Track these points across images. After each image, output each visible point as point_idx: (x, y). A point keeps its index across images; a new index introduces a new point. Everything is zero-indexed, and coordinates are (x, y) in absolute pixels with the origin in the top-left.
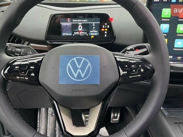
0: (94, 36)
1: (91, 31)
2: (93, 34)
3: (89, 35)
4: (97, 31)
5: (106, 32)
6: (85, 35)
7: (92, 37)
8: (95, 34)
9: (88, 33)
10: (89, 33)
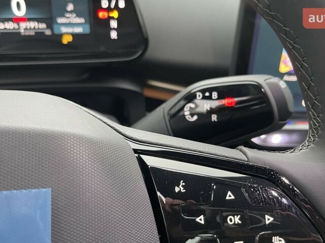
0: (75, 35)
1: (60, 20)
2: (70, 30)
3: (56, 32)
4: (82, 20)
5: (114, 24)
6: (39, 35)
7: (67, 40)
8: (79, 30)
9: (50, 26)
10: (55, 27)
